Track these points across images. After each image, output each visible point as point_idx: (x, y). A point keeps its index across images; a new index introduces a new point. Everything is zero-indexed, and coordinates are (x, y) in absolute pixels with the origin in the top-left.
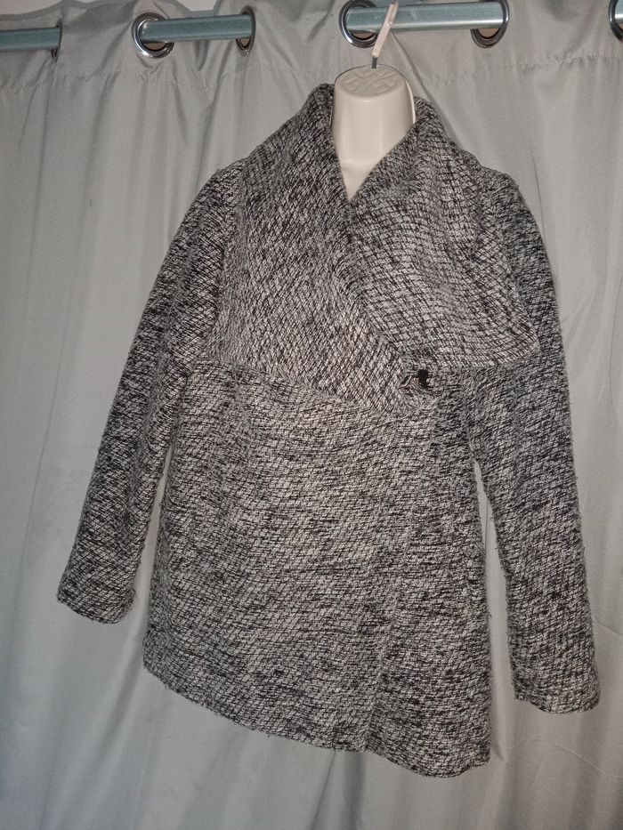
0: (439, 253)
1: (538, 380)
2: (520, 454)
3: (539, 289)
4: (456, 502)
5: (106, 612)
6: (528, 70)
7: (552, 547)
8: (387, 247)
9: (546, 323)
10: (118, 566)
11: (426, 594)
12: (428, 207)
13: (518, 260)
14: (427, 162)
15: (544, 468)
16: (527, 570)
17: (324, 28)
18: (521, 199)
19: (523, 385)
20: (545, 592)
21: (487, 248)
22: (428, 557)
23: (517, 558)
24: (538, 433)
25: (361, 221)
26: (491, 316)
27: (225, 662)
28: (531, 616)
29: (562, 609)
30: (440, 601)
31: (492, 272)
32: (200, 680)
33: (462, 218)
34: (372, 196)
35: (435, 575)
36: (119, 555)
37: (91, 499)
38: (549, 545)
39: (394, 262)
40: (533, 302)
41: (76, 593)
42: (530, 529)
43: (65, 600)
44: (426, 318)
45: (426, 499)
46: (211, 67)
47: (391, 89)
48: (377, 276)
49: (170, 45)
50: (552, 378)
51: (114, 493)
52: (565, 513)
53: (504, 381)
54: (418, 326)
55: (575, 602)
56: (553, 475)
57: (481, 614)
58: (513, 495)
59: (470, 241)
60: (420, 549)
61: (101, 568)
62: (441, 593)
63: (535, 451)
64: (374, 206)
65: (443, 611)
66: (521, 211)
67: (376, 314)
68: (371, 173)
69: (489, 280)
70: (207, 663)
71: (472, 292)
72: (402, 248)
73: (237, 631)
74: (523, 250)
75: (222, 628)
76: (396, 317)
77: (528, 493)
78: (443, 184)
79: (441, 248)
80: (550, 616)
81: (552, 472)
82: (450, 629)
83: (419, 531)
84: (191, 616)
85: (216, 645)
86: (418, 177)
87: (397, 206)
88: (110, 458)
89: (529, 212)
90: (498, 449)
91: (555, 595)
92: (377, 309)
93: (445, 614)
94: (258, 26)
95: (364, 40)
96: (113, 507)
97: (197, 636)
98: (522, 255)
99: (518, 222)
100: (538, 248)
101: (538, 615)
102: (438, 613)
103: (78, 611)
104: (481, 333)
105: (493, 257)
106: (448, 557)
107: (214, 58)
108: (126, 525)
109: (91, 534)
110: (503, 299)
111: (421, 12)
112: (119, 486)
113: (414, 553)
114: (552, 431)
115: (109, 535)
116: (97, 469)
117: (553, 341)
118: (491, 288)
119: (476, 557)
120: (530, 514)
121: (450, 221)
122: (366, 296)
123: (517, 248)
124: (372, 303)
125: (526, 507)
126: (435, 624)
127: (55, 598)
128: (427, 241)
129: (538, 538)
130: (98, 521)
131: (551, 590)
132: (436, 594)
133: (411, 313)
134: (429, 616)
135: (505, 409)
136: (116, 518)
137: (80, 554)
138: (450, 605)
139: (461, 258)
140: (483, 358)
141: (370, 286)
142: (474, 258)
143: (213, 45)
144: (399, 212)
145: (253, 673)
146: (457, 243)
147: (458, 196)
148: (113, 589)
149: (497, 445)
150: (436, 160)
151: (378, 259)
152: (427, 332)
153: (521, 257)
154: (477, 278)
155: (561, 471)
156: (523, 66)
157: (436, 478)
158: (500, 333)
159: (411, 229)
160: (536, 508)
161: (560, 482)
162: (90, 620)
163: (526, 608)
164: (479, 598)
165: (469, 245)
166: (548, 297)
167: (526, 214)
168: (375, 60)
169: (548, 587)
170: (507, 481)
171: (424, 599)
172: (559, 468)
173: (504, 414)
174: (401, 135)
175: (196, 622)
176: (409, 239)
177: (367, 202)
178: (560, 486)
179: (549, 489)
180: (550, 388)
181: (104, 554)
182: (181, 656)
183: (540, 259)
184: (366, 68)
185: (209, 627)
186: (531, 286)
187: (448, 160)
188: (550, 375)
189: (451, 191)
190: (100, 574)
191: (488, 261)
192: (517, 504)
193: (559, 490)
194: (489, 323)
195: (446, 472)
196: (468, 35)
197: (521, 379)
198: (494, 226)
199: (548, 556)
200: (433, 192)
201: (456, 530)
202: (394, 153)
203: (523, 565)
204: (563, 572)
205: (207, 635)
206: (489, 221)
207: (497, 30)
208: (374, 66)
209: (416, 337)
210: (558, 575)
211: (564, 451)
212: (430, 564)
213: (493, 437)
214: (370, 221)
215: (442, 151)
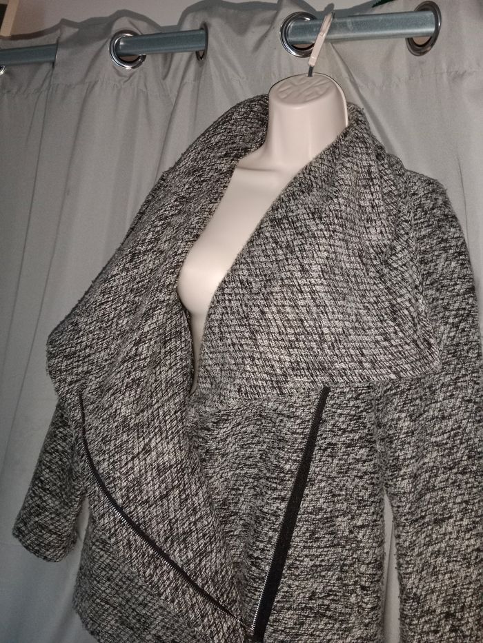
0: (353, 259)
1: (450, 388)
2: (424, 464)
3: (458, 295)
4: (353, 504)
5: (49, 553)
6: (458, 77)
7: (451, 564)
8: (299, 254)
9: (463, 330)
10: (60, 513)
11: (314, 594)
12: (344, 214)
13: (436, 265)
14: (347, 168)
15: (450, 481)
16: (421, 587)
17: (267, 40)
18: (446, 203)
19: (433, 392)
20: (438, 611)
21: (400, 256)
22: (320, 559)
23: (411, 573)
24: (447, 443)
25: (279, 224)
26: (399, 325)
27: (134, 617)
28: (420, 634)
29: (455, 631)
30: (326, 602)
31: (403, 279)
32: (111, 628)
33: (379, 223)
34: (292, 201)
35: (324, 576)
36: (62, 504)
37: (45, 451)
38: (448, 562)
39: (303, 270)
40: (451, 308)
41: (26, 532)
42: (428, 545)
43: (17, 536)
44: (326, 330)
45: (322, 500)
46: (174, 77)
47: (320, 96)
48: (286, 281)
49: (144, 58)
50: (466, 388)
51: (62, 447)
52: (468, 530)
53: (409, 390)
54: (316, 337)
55: (470, 625)
56: (460, 489)
57: (369, 623)
58: (410, 508)
59: (385, 246)
60: (313, 552)
61: (47, 513)
62: (329, 595)
63: (441, 463)
64: (292, 212)
65: (329, 613)
66: (445, 215)
67: (277, 316)
68: (295, 178)
69: (400, 287)
70: (119, 614)
71: (383, 298)
72: (313, 257)
73: (145, 594)
74: (444, 255)
75: (134, 587)
76: (295, 324)
77: (430, 506)
78: (362, 190)
79: (354, 254)
80: (442, 636)
81: (459, 486)
82: (335, 634)
83: (313, 533)
84: (111, 569)
85: (128, 601)
86: (336, 184)
87: (313, 214)
88: (62, 416)
89: (454, 217)
90: (397, 459)
91: (448, 615)
92: (279, 312)
93: (330, 617)
94: (211, 39)
95: (304, 50)
96: (61, 460)
97: (113, 589)
98: (442, 260)
99: (440, 227)
100: (460, 254)
101: (427, 633)
102: (324, 615)
103: (27, 547)
104: (386, 344)
105: (405, 265)
106: (341, 560)
107: (177, 69)
108: (69, 479)
109: (42, 482)
110: (412, 309)
111: (356, 22)
112: (67, 441)
113: (306, 556)
114: (461, 443)
115: (55, 485)
116: (53, 424)
117: (470, 349)
118: (401, 296)
119: (370, 563)
120: (430, 527)
121: (367, 226)
122: (272, 298)
123: (436, 253)
124: (275, 306)
125: (427, 520)
126: (320, 627)
127: (11, 533)
128: (341, 247)
129: (437, 554)
130: (48, 471)
131: (445, 609)
132: (323, 595)
133: (312, 323)
134: (315, 617)
135: (408, 418)
136: (63, 470)
137: (32, 498)
138: (336, 609)
139: (375, 262)
140: (384, 371)
141: (277, 289)
142: (386, 263)
143: (177, 56)
144: (314, 219)
145: (155, 635)
146: (373, 247)
147: (376, 201)
148: (55, 534)
149: (397, 454)
150: (357, 165)
151: (289, 265)
152: (325, 345)
153: (441, 263)
154: (389, 284)
155: (469, 485)
156: (452, 73)
157: (333, 479)
158: (406, 343)
159: (325, 237)
160: (437, 522)
161: (466, 498)
162: (36, 557)
163: (416, 625)
164: (370, 606)
165: (384, 250)
166: (468, 304)
167: (451, 219)
168: (311, 69)
169: (442, 605)
170: (404, 493)
171: (310, 598)
172: (467, 483)
173: (407, 424)
174: (330, 139)
175: (114, 576)
176: (321, 248)
177: (287, 207)
178: (467, 502)
179: (454, 503)
180: (463, 398)
181: (50, 501)
182: (98, 604)
183: (462, 264)
184: (302, 77)
185: (124, 583)
186: (451, 292)
187: (370, 166)
188: (464, 384)
189: (370, 196)
190: (45, 518)
191: (399, 268)
192: (414, 518)
193: (464, 505)
194: (395, 333)
195: (344, 472)
196: (403, 44)
197: (430, 387)
198: (407, 234)
199: (445, 573)
200: (351, 197)
201: (351, 532)
202: (320, 158)
203: (416, 581)
204: (461, 593)
205: (121, 590)
206: (403, 228)
207: (429, 38)
208: (310, 74)
209: (312, 348)
210: (454, 594)
211: (473, 465)
212: (320, 566)
213: (394, 446)
214: (286, 226)
215: (365, 157)
